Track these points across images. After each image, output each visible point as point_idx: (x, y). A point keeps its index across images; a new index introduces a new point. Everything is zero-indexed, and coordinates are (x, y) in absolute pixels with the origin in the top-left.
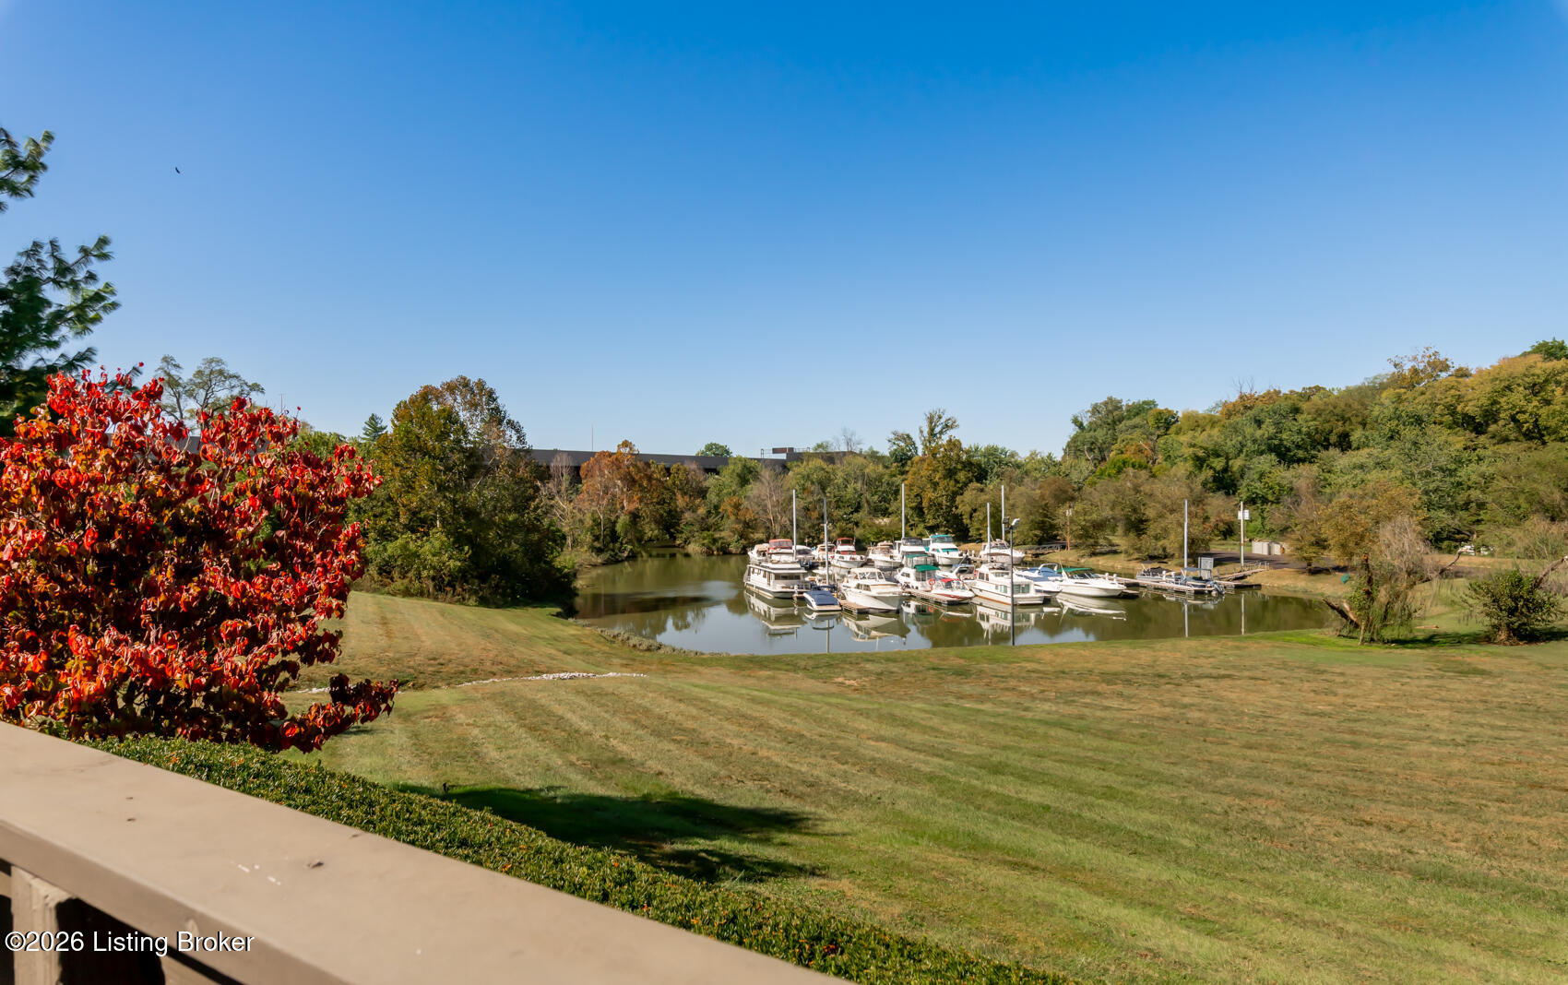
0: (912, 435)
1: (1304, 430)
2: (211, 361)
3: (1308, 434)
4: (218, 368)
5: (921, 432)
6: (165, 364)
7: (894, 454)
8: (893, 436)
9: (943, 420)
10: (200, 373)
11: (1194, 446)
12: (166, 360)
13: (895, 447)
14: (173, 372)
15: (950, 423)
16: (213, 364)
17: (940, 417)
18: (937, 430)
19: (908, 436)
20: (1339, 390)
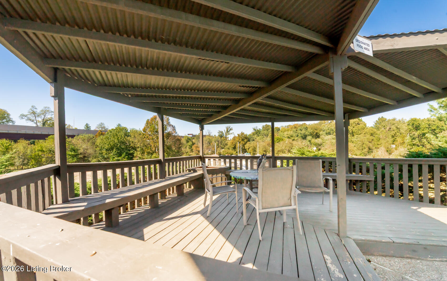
0: (223, 131)
1: (310, 132)
2: (46, 107)
3: (311, 133)
4: (48, 109)
5: (225, 131)
6: (32, 108)
7: (219, 135)
8: (219, 132)
9: (230, 128)
10: (42, 111)
11: (287, 135)
12: (33, 107)
13: (219, 134)
14: (35, 110)
15: (231, 129)
16: (47, 108)
17: (229, 128)
18: (229, 130)
19: (222, 132)
20: (311, 124)
